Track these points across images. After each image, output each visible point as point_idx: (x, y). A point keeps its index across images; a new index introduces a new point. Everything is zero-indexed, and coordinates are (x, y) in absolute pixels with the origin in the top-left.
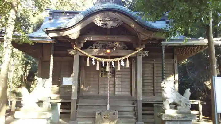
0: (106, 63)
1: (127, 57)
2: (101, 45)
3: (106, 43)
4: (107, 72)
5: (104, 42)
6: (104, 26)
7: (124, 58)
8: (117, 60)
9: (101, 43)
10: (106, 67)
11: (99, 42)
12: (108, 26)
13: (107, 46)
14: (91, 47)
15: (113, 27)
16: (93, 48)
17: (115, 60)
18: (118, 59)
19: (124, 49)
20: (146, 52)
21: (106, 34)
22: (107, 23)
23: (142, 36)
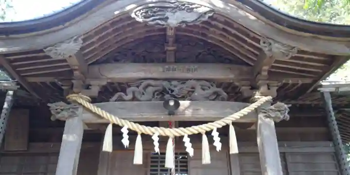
0: (163, 140)
1: (229, 120)
2: (150, 90)
3: (165, 84)
4: (166, 170)
5: (158, 83)
6: (159, 22)
8: (201, 131)
10: (164, 154)
11: (145, 83)
12: (169, 21)
13: (168, 93)
14: (120, 96)
15: (184, 26)
16: (125, 97)
17: (194, 130)
18: (202, 129)
21: (164, 61)
22: (168, 14)
23: (277, 45)
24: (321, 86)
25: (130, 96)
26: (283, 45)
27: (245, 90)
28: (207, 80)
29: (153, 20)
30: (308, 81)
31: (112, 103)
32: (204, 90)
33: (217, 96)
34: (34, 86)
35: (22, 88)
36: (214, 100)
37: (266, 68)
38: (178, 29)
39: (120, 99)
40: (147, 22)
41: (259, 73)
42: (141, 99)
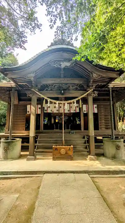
1: (80, 98)
2: (56, 87)
3: (61, 85)
5: (58, 85)
6: (58, 66)
7: (77, 99)
8: (71, 102)
9: (55, 85)
12: (62, 66)
15: (66, 67)
16: (48, 89)
20: (96, 92)
21: (60, 77)
22: (61, 63)
23: (95, 74)
24: (109, 86)
25: (50, 89)
26: (97, 74)
27: (85, 87)
28: (74, 84)
29: (56, 65)
30: (105, 84)
31: (45, 91)
32: (72, 87)
33: (76, 89)
34: (20, 85)
35: (17, 86)
36: (75, 90)
37: (92, 80)
38: (64, 68)
39: (47, 90)
40: (55, 66)
41: (90, 82)
42: (53, 90)
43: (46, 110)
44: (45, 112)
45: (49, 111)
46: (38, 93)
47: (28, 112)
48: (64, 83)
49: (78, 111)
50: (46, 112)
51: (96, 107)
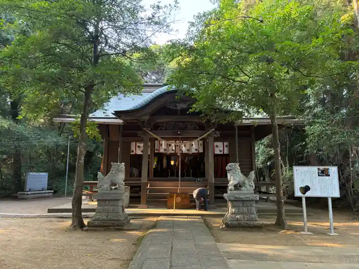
3: (177, 123)
6: (174, 108)
9: (171, 124)
12: (178, 108)
16: (163, 129)
19: (195, 129)
20: (217, 132)
32: (191, 126)
39: (161, 129)
43: (157, 150)
44: (156, 152)
45: (162, 151)
46: (151, 133)
47: (133, 151)
48: (181, 122)
49: (201, 151)
50: (158, 152)
51: (227, 146)
